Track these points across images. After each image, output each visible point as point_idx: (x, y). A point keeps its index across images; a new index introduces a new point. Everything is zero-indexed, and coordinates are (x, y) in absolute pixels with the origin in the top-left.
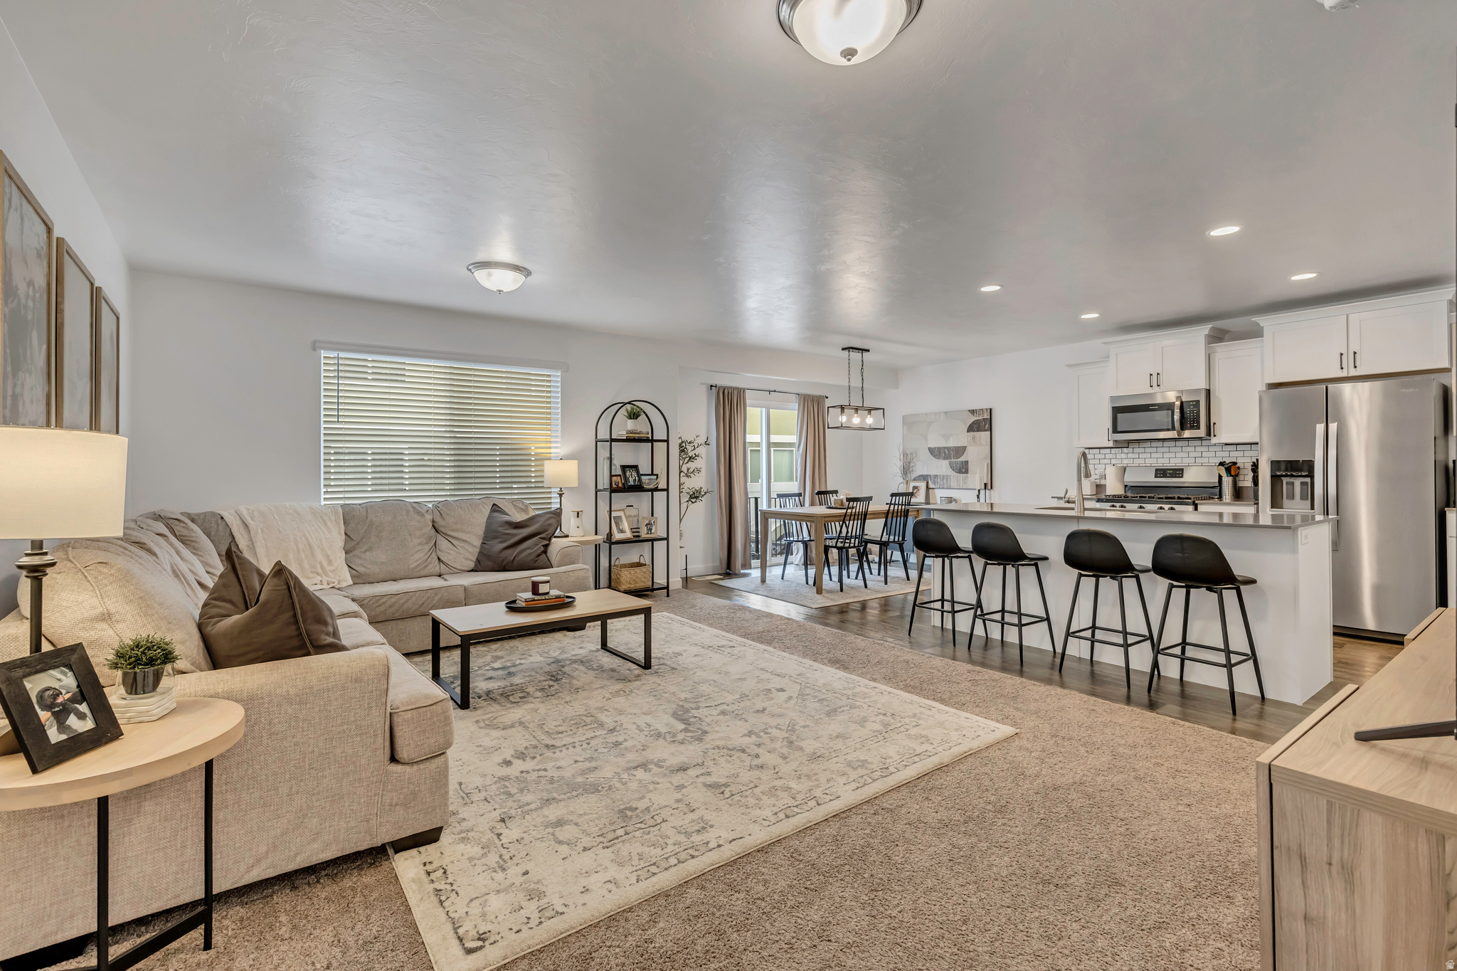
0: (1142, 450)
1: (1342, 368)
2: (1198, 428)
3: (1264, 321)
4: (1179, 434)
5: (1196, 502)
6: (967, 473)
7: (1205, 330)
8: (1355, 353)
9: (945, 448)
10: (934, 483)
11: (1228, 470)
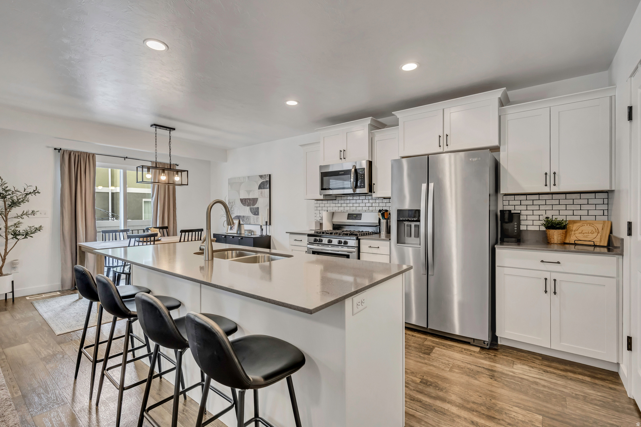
0: (343, 202)
1: (440, 146)
2: (364, 187)
3: (399, 114)
4: (354, 191)
5: (359, 237)
6: (258, 215)
7: (368, 121)
8: (447, 136)
9: (248, 199)
10: (243, 221)
11: (383, 215)
